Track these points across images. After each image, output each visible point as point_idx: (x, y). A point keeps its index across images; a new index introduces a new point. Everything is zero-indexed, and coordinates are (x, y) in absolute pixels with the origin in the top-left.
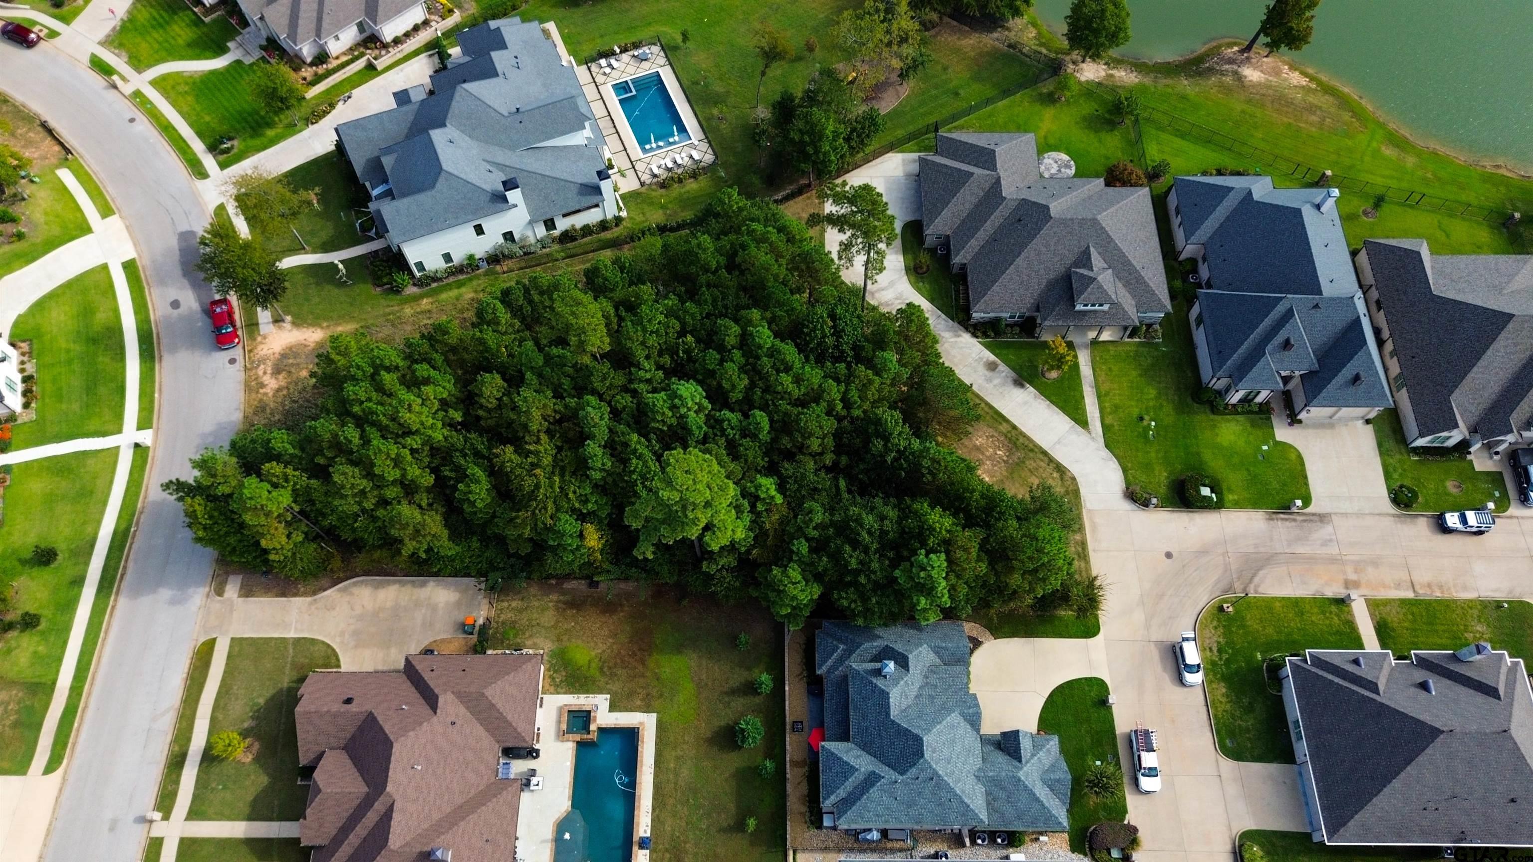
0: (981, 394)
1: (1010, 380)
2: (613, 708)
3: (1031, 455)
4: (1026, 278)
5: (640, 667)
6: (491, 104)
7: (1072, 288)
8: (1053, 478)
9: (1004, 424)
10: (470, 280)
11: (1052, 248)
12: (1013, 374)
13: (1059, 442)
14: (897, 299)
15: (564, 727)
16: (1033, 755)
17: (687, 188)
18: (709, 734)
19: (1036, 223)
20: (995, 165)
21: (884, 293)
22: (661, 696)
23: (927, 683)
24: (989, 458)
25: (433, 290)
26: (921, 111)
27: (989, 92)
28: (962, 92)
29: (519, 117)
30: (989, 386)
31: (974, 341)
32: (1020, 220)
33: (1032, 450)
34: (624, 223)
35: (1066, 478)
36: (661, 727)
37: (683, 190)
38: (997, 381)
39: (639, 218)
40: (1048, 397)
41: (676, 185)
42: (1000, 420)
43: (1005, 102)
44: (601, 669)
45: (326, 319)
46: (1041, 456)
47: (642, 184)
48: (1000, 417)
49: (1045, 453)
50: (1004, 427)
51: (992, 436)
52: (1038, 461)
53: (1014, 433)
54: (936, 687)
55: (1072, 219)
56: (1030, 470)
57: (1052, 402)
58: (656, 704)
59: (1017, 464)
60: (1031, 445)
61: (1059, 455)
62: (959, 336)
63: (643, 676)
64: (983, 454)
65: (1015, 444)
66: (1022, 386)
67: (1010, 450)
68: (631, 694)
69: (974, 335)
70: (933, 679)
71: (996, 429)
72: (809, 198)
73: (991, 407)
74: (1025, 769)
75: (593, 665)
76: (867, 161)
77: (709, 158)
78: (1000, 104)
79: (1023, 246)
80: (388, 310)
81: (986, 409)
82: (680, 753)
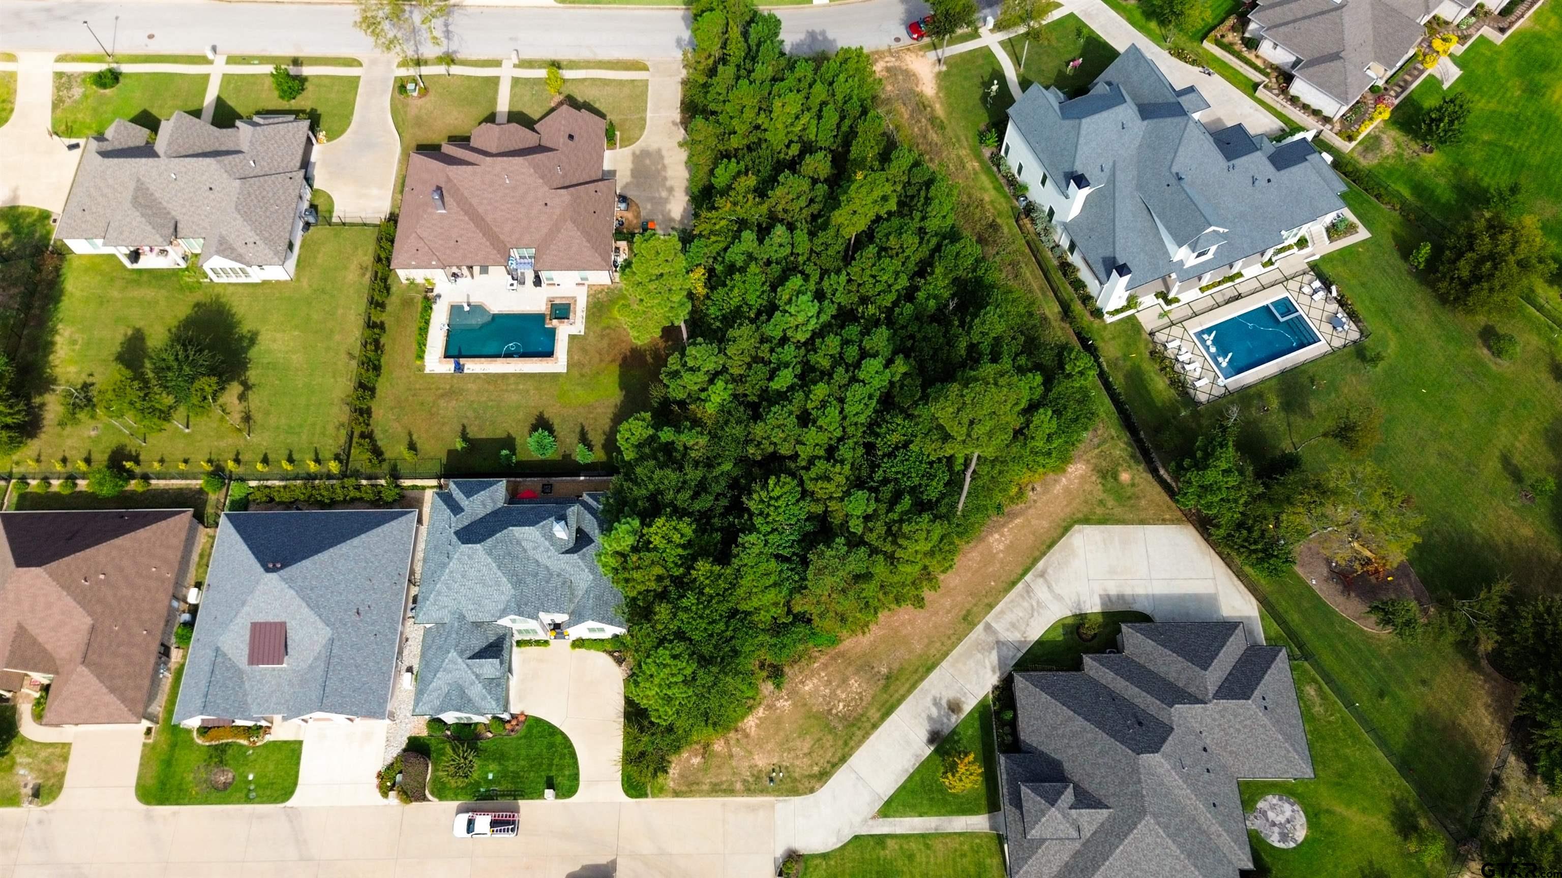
0: (916, 691)
1: (938, 727)
2: (572, 338)
3: (841, 743)
4: (1060, 732)
5: (609, 359)
6: (1179, 153)
7: (1042, 781)
8: (811, 766)
9: (878, 715)
10: (1005, 196)
11: (1100, 761)
12: (946, 732)
13: (859, 778)
14: (1038, 602)
15: (557, 302)
16: (477, 676)
17: (1157, 379)
18: (546, 416)
19: (1133, 739)
20: (1224, 697)
21: (1045, 589)
22: (582, 376)
23: (551, 575)
24: (833, 692)
25: (989, 168)
26: (1341, 647)
27: (1398, 741)
28: (1386, 701)
29: (1173, 181)
30: (928, 701)
31: (988, 688)
32: (1140, 724)
33: (846, 744)
34: (1097, 321)
35: (813, 782)
36: (555, 376)
37: (1152, 374)
38: (934, 712)
39: (1107, 335)
40: (917, 771)
41: (1157, 367)
42: (883, 710)
43: (1385, 762)
44: (608, 327)
45: (948, 95)
46: (839, 754)
47: (1152, 334)
48: (887, 711)
49: (843, 759)
50: (874, 714)
51: (861, 699)
52: (833, 750)
53: (868, 725)
54: (547, 582)
55: (1139, 781)
56: (820, 739)
57: (911, 777)
58: (575, 373)
59: (827, 725)
60: (852, 743)
61: (840, 777)
62: (994, 671)
63: (601, 361)
64: (838, 686)
65: (854, 725)
66: (931, 741)
67: (844, 718)
68: (584, 350)
69: (996, 688)
70: (556, 582)
71: (870, 704)
72: (1169, 507)
73: (899, 702)
74: (460, 660)
75: (612, 322)
76: (1240, 575)
77: (1202, 397)
78: (1379, 754)
79: (1101, 725)
80: (963, 138)
81: (897, 696)
82: (532, 392)
